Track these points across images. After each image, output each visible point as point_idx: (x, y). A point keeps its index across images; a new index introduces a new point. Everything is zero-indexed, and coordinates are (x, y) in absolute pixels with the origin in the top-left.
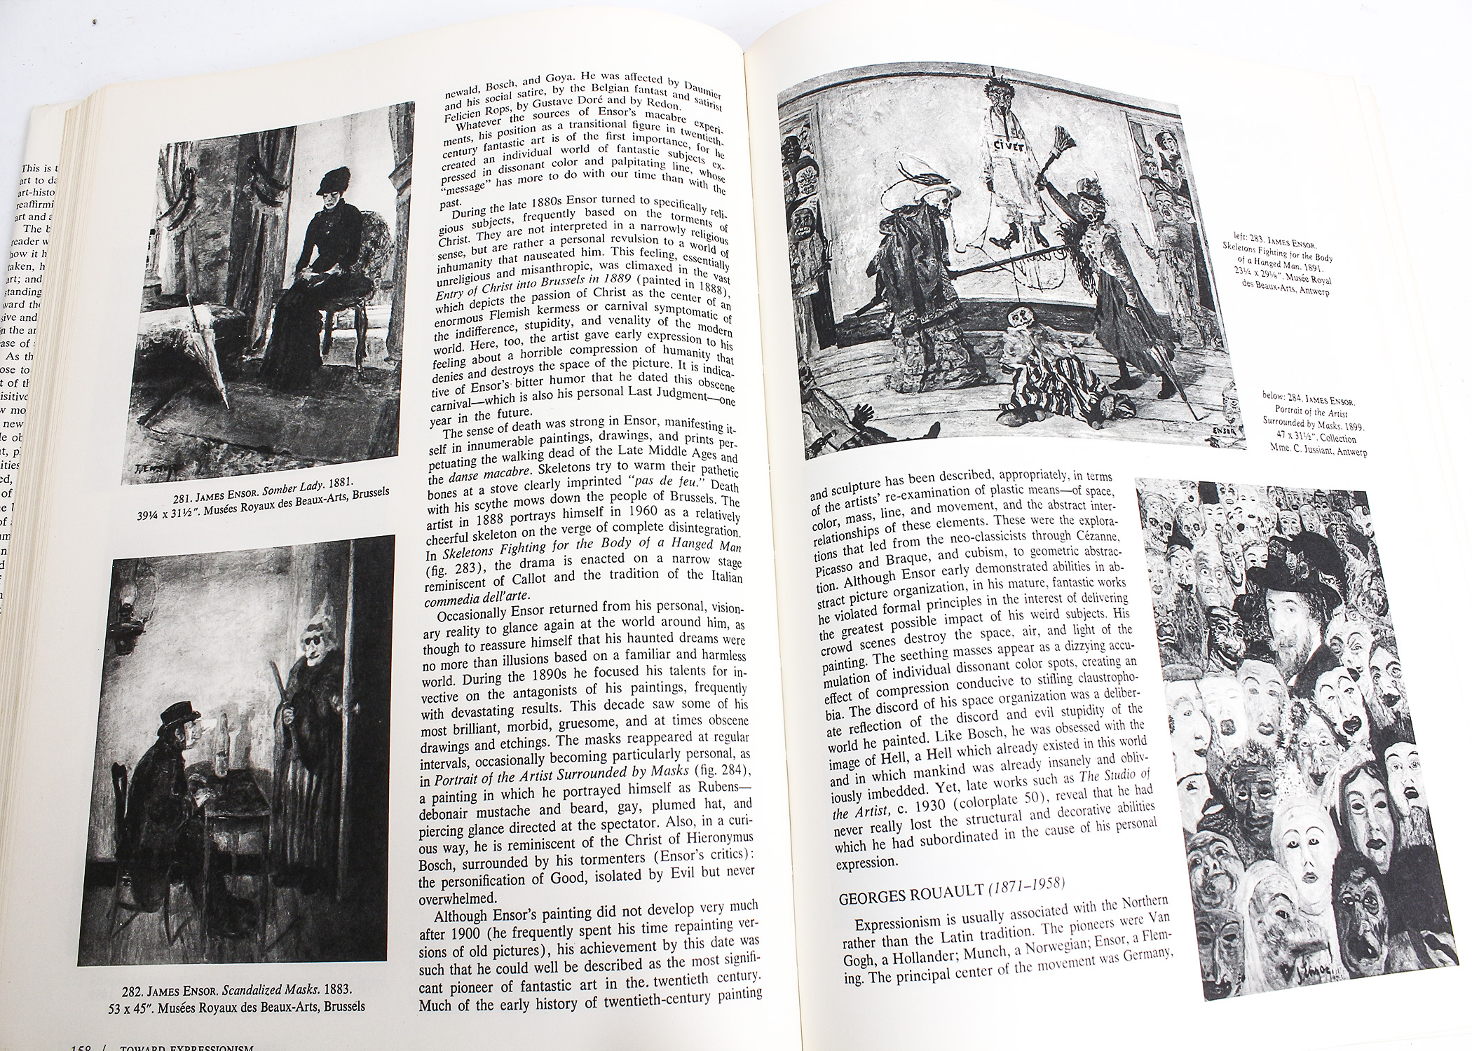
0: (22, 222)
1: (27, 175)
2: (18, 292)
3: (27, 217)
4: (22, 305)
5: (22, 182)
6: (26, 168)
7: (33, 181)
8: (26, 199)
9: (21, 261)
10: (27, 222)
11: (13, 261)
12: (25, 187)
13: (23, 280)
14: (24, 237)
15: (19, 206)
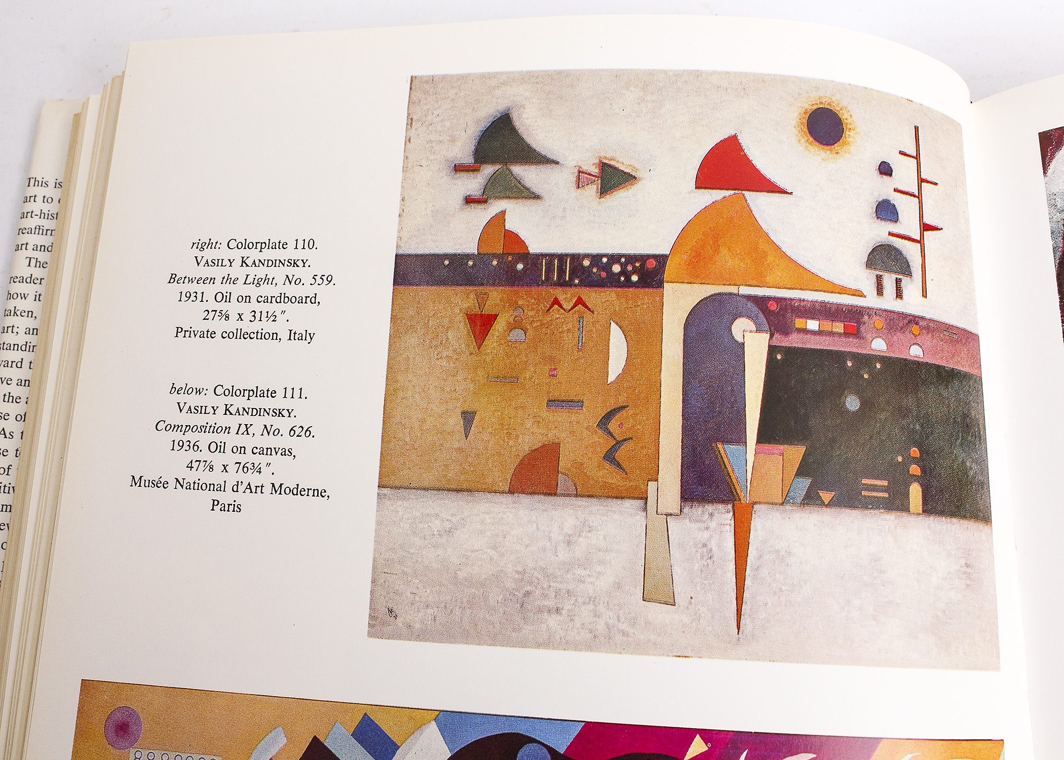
0: (23, 254)
1: (32, 191)
2: (16, 347)
3: (30, 247)
4: (20, 365)
5: (26, 200)
6: (32, 181)
7: (39, 199)
8: (31, 223)
9: (21, 305)
10: (30, 253)
11: (11, 305)
12: (30, 207)
13: (22, 331)
14: (25, 272)
15: (21, 231)
